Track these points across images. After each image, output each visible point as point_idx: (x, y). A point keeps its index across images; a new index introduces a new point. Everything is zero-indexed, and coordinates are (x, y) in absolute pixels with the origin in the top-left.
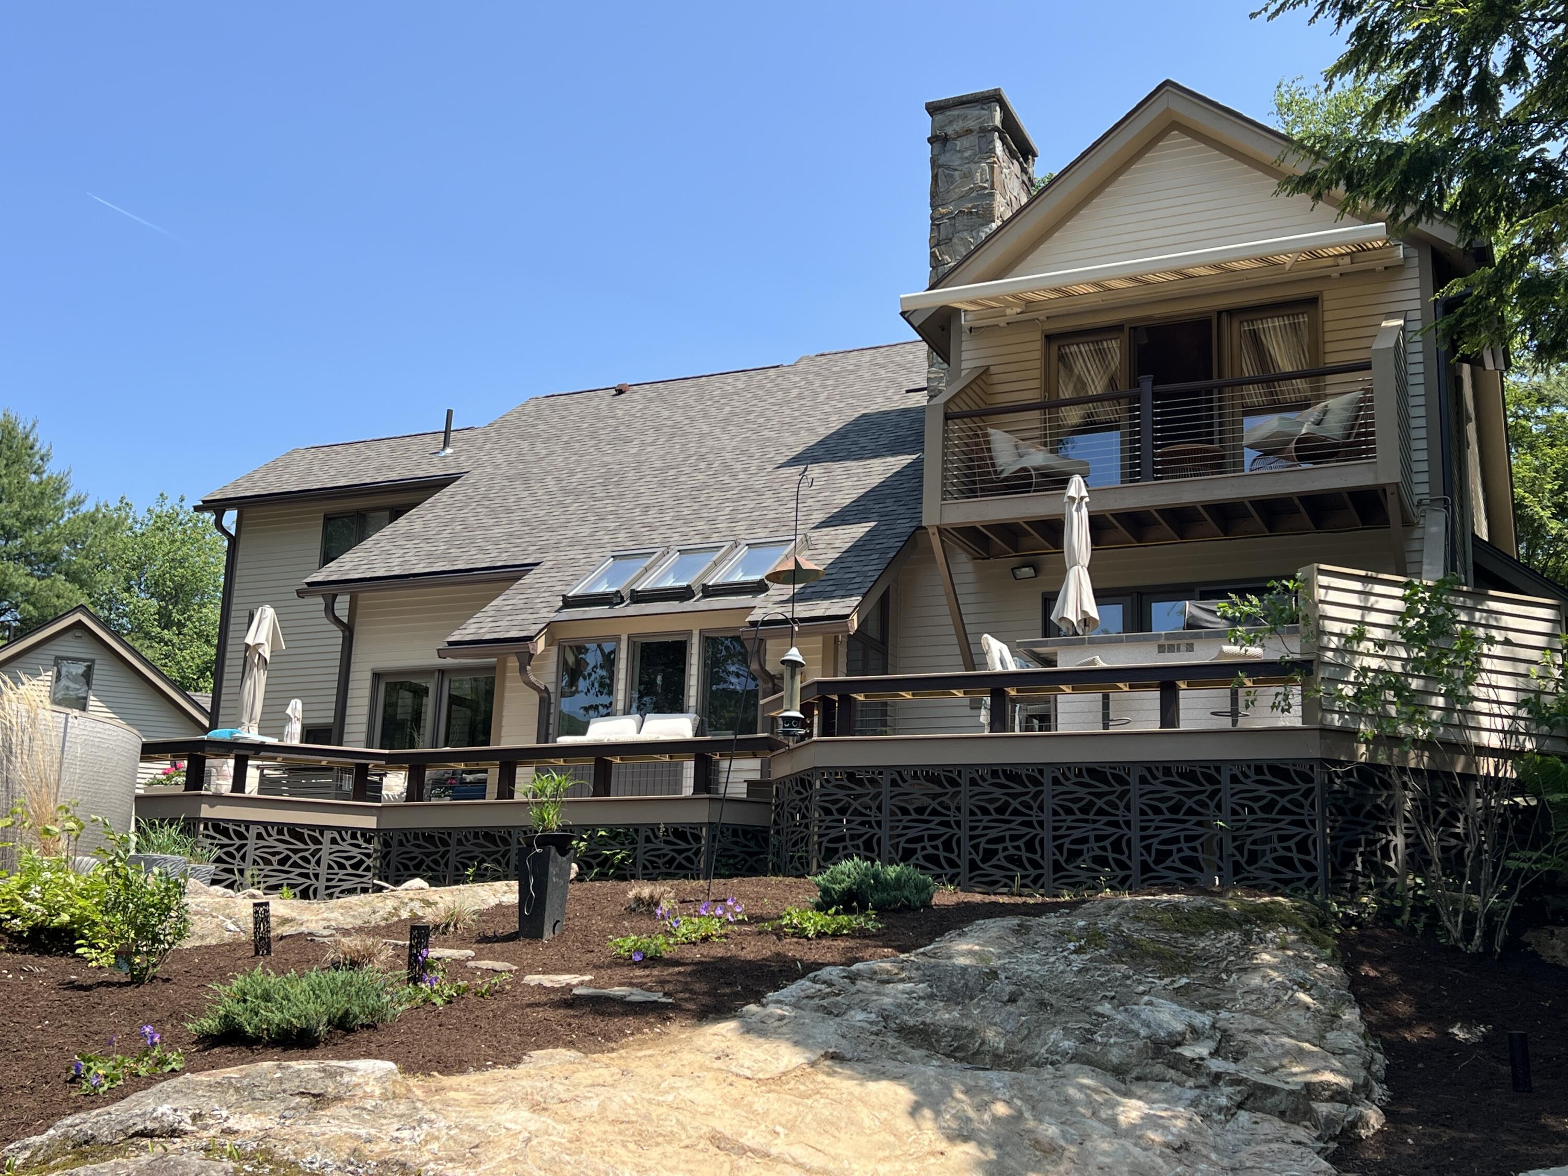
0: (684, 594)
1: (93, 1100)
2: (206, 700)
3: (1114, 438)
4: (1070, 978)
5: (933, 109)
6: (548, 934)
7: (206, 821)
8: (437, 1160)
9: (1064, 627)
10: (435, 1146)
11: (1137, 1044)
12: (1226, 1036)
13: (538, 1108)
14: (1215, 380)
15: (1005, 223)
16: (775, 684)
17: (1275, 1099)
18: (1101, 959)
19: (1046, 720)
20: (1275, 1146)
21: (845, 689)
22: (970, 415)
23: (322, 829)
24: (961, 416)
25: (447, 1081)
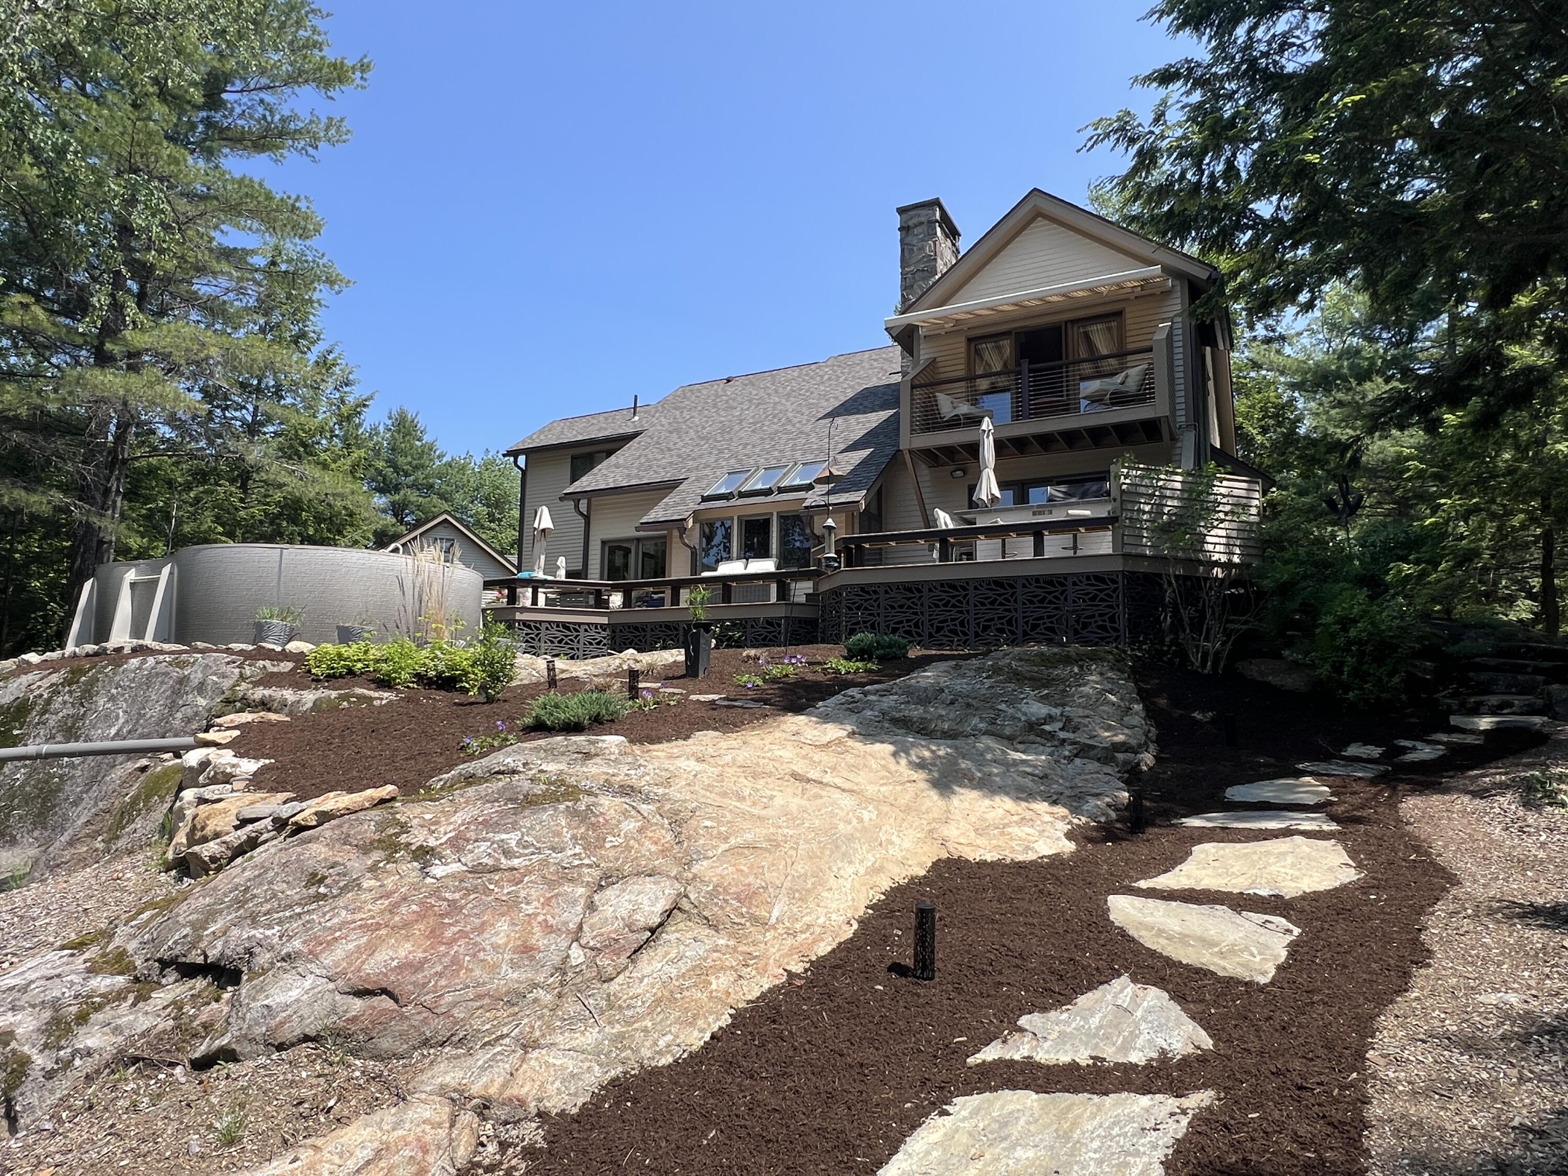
0: (768, 492)
1: (471, 757)
2: (514, 559)
3: (1008, 395)
4: (983, 692)
5: (901, 211)
6: (701, 675)
7: (519, 621)
8: (649, 785)
9: (980, 503)
10: (647, 778)
11: (1020, 724)
12: (1069, 720)
13: (699, 760)
14: (1064, 361)
15: (943, 276)
16: (819, 540)
17: (1095, 752)
18: (1001, 682)
19: (970, 555)
20: (1094, 776)
21: (858, 541)
22: (925, 385)
23: (580, 624)
24: (921, 386)
25: (652, 747)
